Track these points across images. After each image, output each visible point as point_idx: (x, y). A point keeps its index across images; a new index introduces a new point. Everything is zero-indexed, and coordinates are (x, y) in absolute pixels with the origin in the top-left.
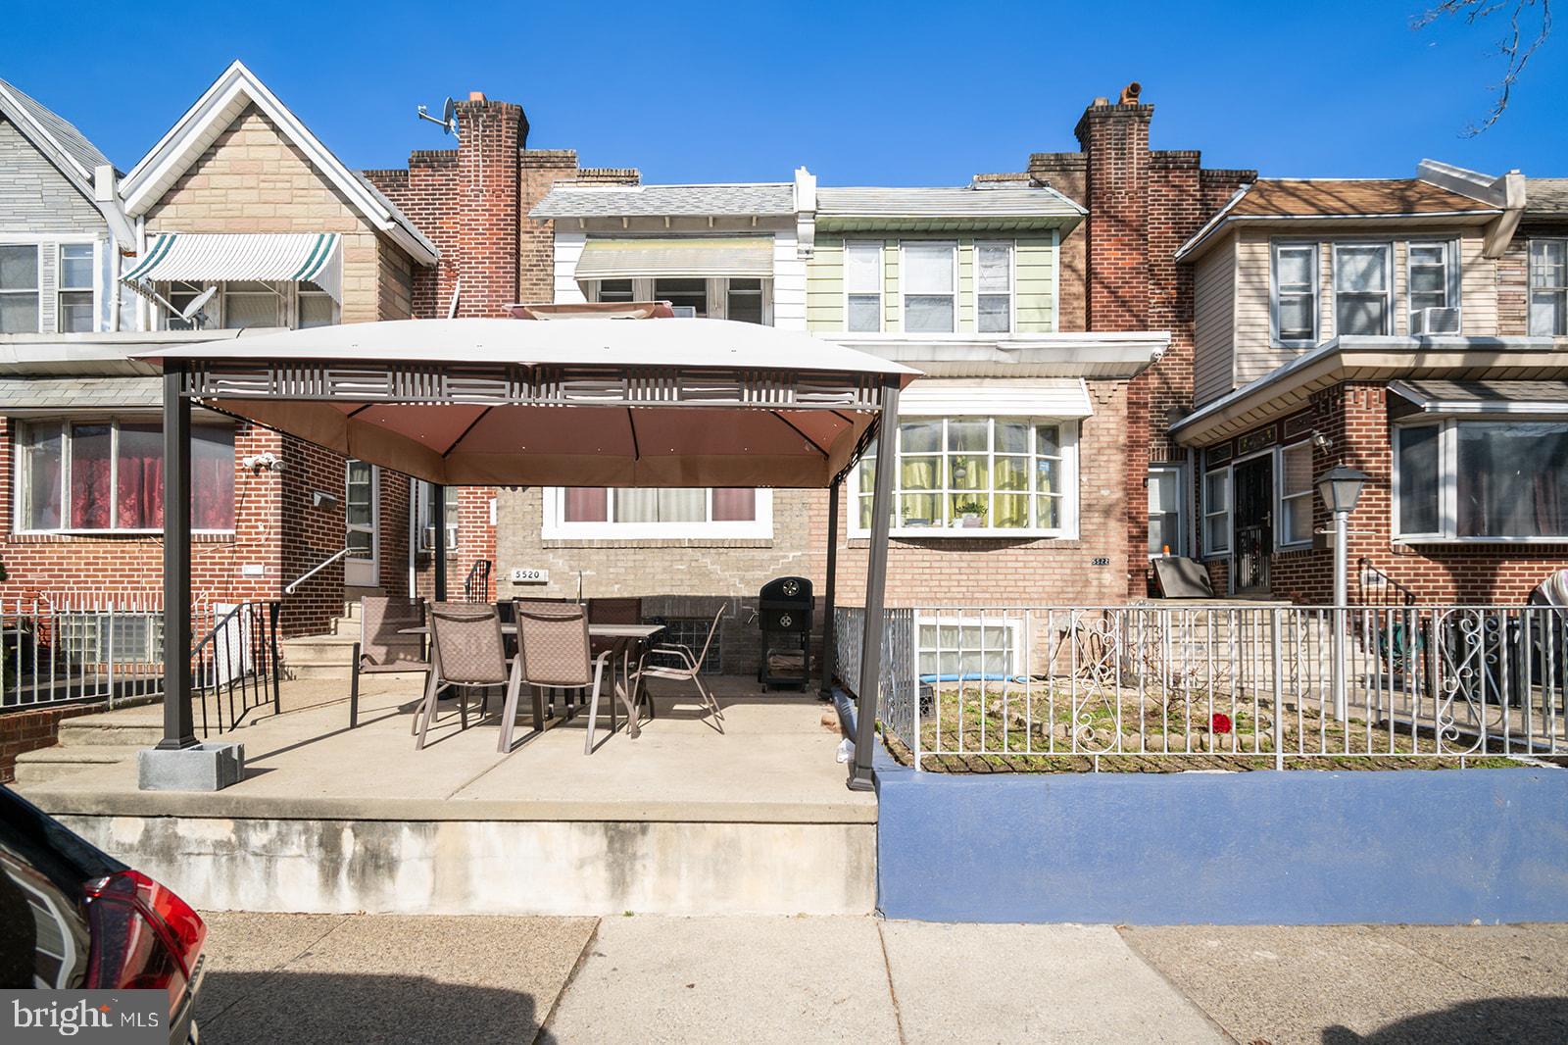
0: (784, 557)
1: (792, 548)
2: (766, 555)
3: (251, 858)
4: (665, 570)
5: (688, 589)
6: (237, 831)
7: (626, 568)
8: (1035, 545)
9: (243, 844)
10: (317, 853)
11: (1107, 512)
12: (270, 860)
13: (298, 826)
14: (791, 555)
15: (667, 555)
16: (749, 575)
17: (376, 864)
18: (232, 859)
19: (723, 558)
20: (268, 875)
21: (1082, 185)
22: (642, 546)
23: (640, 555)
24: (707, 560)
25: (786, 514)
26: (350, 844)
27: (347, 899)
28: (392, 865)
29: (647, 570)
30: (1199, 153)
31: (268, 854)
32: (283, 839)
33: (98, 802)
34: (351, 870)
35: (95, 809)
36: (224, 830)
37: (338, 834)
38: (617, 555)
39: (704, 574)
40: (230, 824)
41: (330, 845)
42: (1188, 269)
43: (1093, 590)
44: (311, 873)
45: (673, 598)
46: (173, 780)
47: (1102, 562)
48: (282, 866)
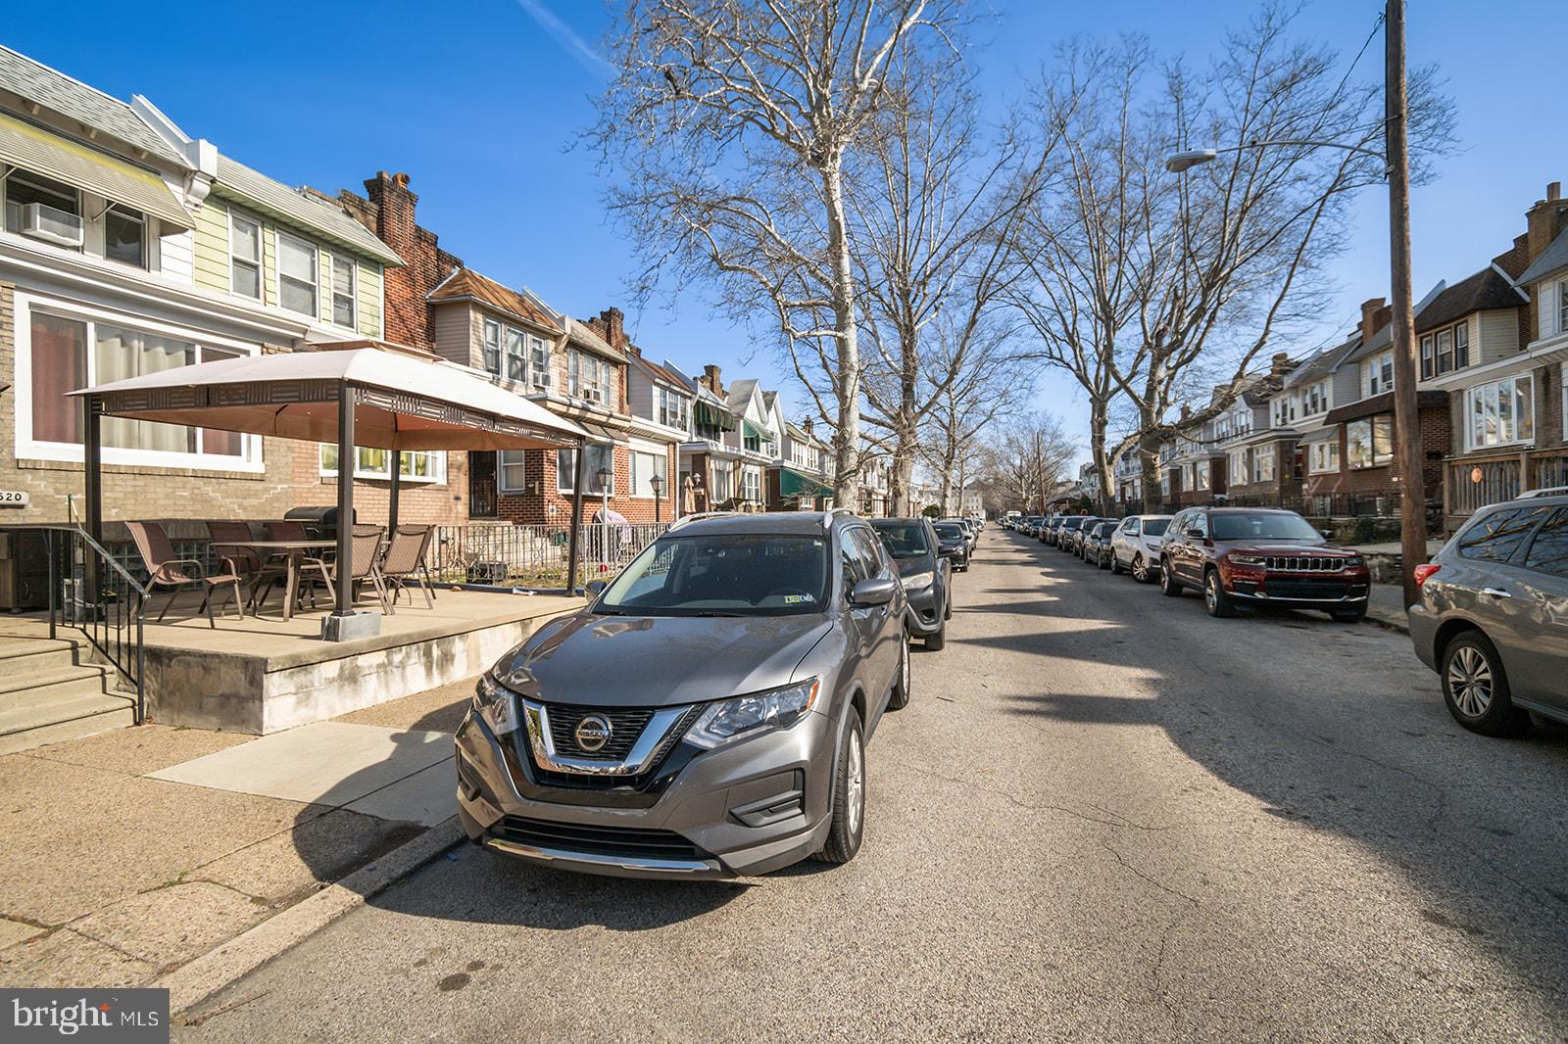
0: (274, 488)
1: (281, 481)
2: (260, 486)
3: (395, 670)
4: (167, 496)
5: (191, 514)
6: (388, 656)
7: (125, 493)
8: (428, 487)
9: (390, 662)
10: (423, 660)
11: (459, 468)
12: (404, 668)
13: (414, 647)
14: (279, 487)
15: (170, 483)
16: (246, 502)
17: (447, 658)
18: (386, 672)
19: (223, 487)
20: (403, 676)
21: (374, 226)
22: (142, 473)
23: (141, 481)
24: (209, 489)
25: (275, 454)
26: (436, 652)
27: (437, 680)
28: (453, 657)
29: (148, 496)
30: (437, 238)
31: (402, 665)
32: (408, 655)
33: (321, 654)
34: (437, 665)
35: (319, 659)
36: (380, 657)
37: (431, 647)
38: (113, 479)
39: (207, 501)
40: (384, 653)
41: (428, 654)
42: (433, 309)
43: (453, 515)
44: (422, 670)
45: (176, 521)
46: (359, 632)
47: (457, 498)
48: (409, 670)
